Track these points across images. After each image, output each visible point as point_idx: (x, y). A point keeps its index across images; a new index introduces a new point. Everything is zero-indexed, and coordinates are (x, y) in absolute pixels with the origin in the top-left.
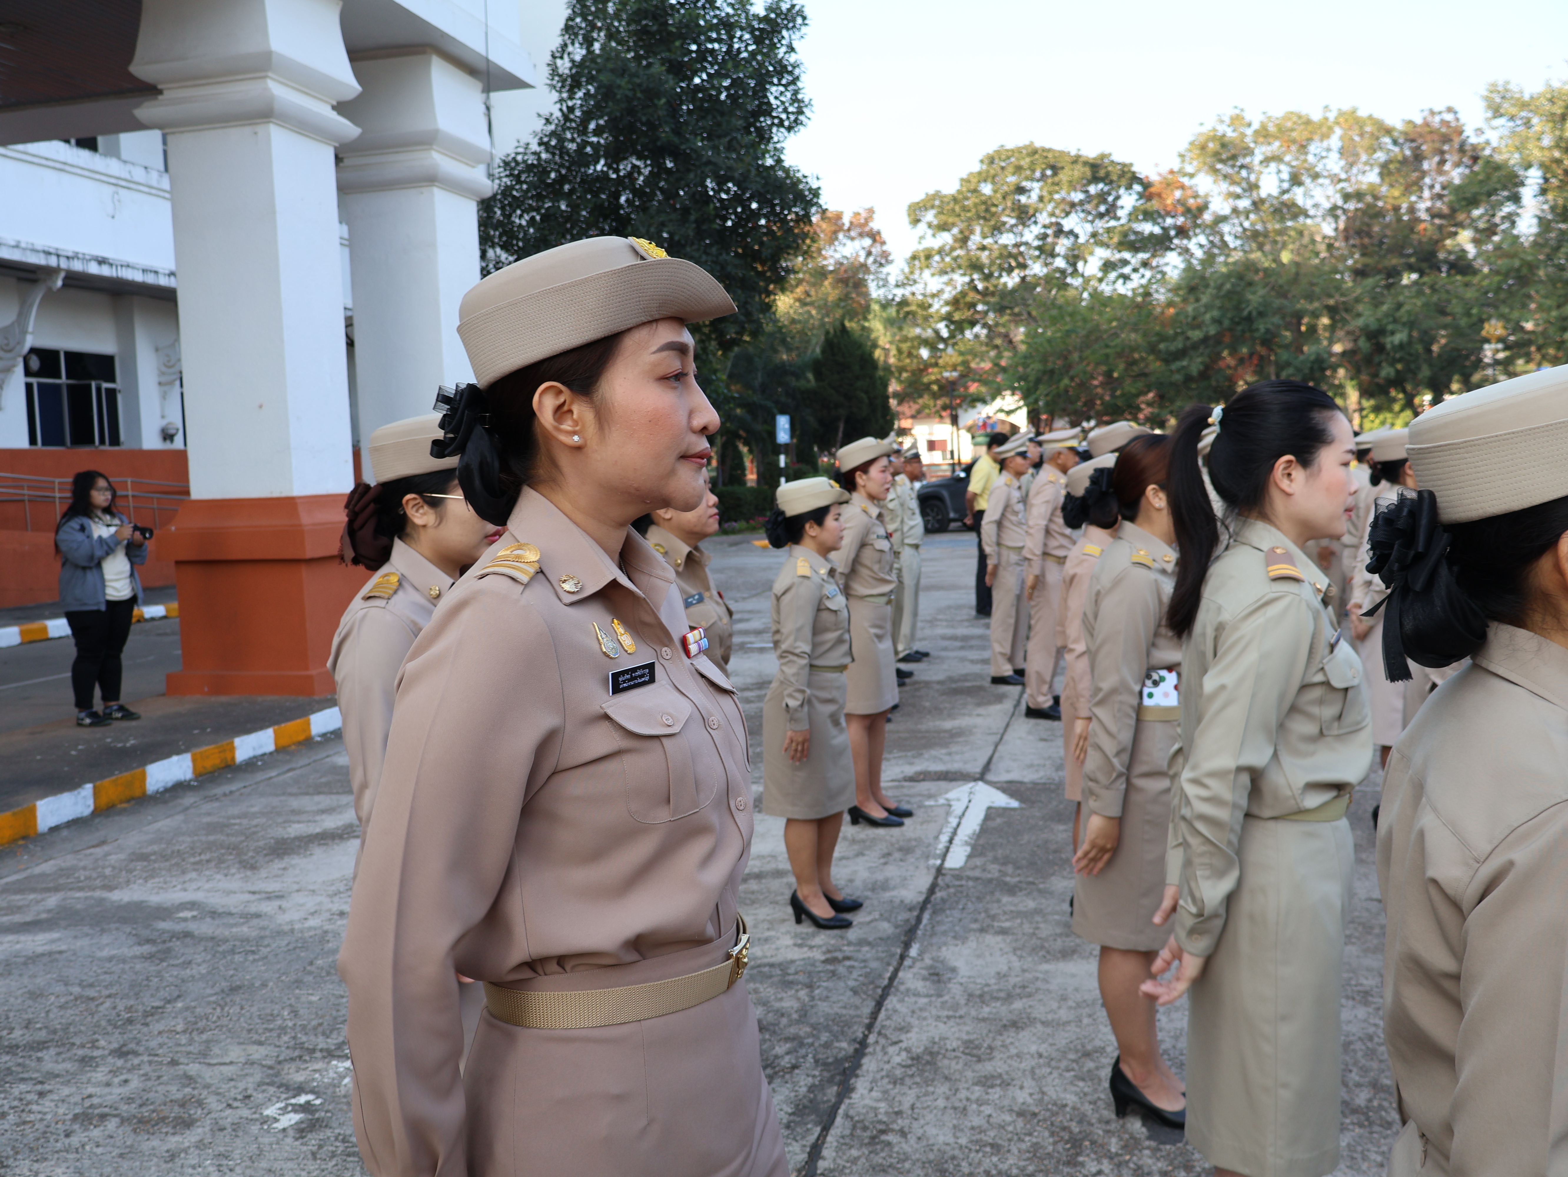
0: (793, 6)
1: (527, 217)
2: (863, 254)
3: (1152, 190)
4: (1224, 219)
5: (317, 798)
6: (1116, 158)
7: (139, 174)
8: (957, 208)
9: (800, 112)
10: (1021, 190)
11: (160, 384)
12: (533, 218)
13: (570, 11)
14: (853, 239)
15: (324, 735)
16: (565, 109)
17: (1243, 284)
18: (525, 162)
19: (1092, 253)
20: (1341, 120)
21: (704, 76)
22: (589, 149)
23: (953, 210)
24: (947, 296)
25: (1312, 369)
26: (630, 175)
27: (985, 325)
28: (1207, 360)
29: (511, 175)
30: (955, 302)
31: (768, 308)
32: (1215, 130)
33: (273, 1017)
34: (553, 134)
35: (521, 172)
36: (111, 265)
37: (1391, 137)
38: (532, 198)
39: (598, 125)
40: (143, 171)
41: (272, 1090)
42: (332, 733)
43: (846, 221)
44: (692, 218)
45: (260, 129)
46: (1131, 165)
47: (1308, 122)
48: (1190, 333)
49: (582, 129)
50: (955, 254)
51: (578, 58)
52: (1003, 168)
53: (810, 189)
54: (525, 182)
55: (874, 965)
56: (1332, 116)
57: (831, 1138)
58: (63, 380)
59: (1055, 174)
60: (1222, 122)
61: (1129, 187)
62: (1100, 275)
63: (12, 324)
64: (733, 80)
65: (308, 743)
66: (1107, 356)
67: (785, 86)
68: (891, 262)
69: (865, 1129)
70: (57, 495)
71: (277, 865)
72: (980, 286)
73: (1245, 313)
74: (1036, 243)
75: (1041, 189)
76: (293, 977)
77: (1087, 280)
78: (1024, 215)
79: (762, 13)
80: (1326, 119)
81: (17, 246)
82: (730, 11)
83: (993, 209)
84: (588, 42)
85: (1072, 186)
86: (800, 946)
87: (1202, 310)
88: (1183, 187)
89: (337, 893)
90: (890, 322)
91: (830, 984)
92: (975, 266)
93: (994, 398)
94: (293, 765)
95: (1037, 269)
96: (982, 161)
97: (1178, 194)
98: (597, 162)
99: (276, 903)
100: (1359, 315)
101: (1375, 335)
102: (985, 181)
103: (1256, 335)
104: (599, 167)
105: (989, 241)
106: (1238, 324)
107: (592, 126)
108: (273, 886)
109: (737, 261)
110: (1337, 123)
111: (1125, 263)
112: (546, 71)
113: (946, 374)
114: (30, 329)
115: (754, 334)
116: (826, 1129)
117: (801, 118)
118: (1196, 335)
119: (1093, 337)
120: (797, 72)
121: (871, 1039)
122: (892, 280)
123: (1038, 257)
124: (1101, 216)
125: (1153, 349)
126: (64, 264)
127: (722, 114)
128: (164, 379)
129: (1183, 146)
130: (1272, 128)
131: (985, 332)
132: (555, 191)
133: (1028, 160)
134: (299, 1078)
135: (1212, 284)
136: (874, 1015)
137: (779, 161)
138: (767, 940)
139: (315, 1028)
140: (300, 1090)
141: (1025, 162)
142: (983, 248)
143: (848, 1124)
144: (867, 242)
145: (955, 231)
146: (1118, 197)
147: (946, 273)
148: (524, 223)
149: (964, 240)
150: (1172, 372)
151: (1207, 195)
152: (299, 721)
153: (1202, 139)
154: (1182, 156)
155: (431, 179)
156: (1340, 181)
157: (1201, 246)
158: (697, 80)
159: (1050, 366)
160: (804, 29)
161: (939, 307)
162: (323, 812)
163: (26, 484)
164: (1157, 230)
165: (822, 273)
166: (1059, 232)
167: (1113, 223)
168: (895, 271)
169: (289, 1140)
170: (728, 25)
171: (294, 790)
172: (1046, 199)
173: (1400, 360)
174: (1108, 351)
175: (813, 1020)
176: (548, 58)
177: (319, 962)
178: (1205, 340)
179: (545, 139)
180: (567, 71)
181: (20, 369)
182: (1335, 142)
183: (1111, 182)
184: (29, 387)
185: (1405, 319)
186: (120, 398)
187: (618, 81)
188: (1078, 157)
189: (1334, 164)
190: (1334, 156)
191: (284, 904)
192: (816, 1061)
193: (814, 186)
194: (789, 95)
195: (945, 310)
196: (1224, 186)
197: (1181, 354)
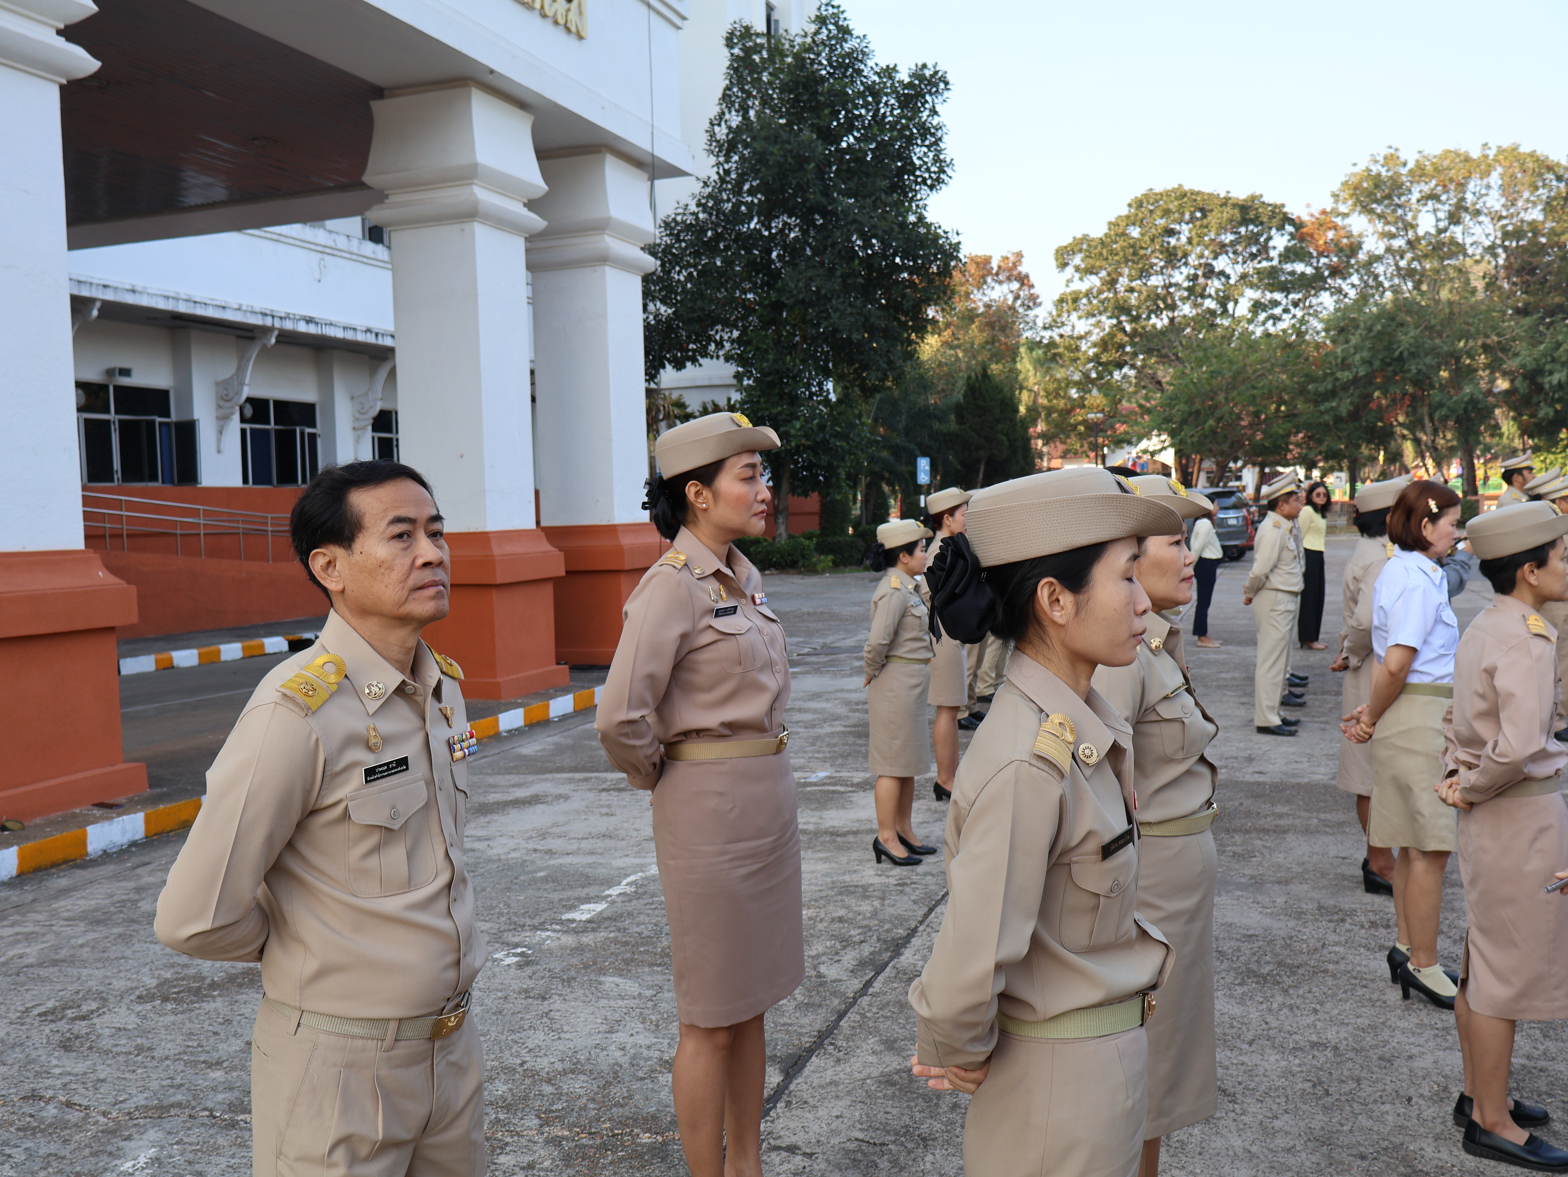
0: (936, 73)
1: (684, 273)
2: (1010, 298)
3: (1304, 230)
4: (1378, 259)
5: (508, 777)
6: (1267, 199)
7: (342, 243)
8: (1105, 252)
9: (942, 171)
10: (1171, 232)
11: (354, 429)
12: (691, 274)
13: (727, 82)
14: (1000, 283)
15: (509, 731)
16: (721, 172)
17: (1394, 325)
18: (684, 222)
19: (1242, 295)
20: (1501, 157)
21: (852, 140)
22: (743, 208)
23: (1101, 254)
24: (1094, 338)
25: (1466, 409)
26: (781, 231)
27: (1133, 366)
28: (1356, 400)
29: (671, 234)
30: (1104, 344)
31: (911, 356)
32: (1368, 170)
33: (492, 908)
34: (710, 196)
35: (679, 231)
36: (317, 323)
37: (1555, 173)
38: (690, 255)
39: (752, 186)
40: (345, 239)
41: (497, 945)
42: (516, 730)
43: (994, 265)
44: (838, 273)
45: (466, 226)
46: (1283, 206)
47: (1467, 159)
48: (1339, 374)
49: (737, 190)
50: (1103, 296)
51: (734, 125)
52: (1151, 211)
53: (950, 244)
54: (684, 241)
55: (933, 887)
56: (1492, 153)
57: (881, 978)
58: (272, 426)
59: (1204, 216)
60: (1376, 162)
61: (1281, 228)
62: (1249, 316)
63: (232, 377)
64: (878, 143)
65: (497, 737)
66: (1254, 396)
67: (928, 147)
68: (1040, 304)
69: (905, 974)
70: (270, 529)
71: (483, 820)
72: (1128, 328)
73: (1397, 353)
74: (1186, 284)
75: (1190, 231)
76: (503, 886)
77: (1237, 321)
78: (1173, 258)
79: (907, 80)
80: (1486, 157)
81: (239, 309)
82: (876, 78)
83: (1142, 252)
84: (744, 110)
85: (1222, 229)
86: (880, 875)
87: (1352, 351)
88: (1335, 227)
89: (531, 838)
90: (1039, 363)
91: (898, 898)
92: (1122, 309)
93: (1140, 440)
94: (486, 753)
95: (1186, 310)
96: (1130, 205)
97: (1330, 235)
98: (752, 219)
99: (486, 843)
100: (1516, 355)
101: (1533, 376)
102: (1134, 224)
103: (1408, 375)
104: (752, 226)
105: (1136, 284)
106: (1390, 364)
107: (746, 187)
108: (481, 833)
109: (880, 313)
110: (1496, 160)
111: (1276, 303)
112: (705, 137)
113: (1091, 416)
114: (247, 381)
115: (898, 380)
116: (878, 973)
117: (942, 176)
118: (1345, 376)
119: (1239, 377)
120: (939, 134)
121: (921, 928)
122: (1040, 323)
123: (1188, 298)
124: (1253, 256)
125: (1302, 391)
126: (277, 324)
127: (868, 175)
128: (357, 425)
129: (1336, 187)
130: (1429, 168)
131: (1132, 373)
132: (711, 248)
133: (1176, 203)
134: (516, 940)
135: (1362, 325)
136: (926, 916)
137: (921, 218)
138: (855, 871)
139: (523, 914)
140: (517, 946)
141: (1173, 206)
142: (1131, 290)
143: (894, 971)
144: (1015, 285)
145: (1103, 273)
146: (1270, 238)
147: (1094, 316)
148: (682, 279)
149: (1111, 283)
150: (1322, 413)
151: (1360, 236)
152: (490, 719)
153: (1354, 180)
154: (1335, 196)
155: (604, 259)
156: (1501, 218)
157: (1353, 286)
158: (844, 145)
159: (1197, 406)
160: (946, 94)
161: (1087, 348)
162: (513, 786)
163: (240, 519)
164: (1309, 270)
165: (970, 316)
166: (1210, 272)
167: (1265, 264)
168: (1042, 314)
169: (513, 970)
170: (874, 91)
171: (489, 771)
172: (1195, 241)
173: (1559, 400)
174: (1255, 392)
175: (881, 917)
176: (707, 125)
177: (522, 878)
178: (1356, 380)
179: (703, 201)
180: (724, 137)
181: (237, 417)
182: (1495, 179)
183: (1262, 223)
184: (243, 432)
185: (1564, 359)
186: (319, 441)
187: (771, 149)
188: (1227, 199)
189: (1495, 201)
190: (1495, 193)
191: (491, 844)
192: (879, 939)
193: (954, 241)
194: (931, 155)
195: (1091, 352)
196: (1380, 226)
197: (1332, 394)
